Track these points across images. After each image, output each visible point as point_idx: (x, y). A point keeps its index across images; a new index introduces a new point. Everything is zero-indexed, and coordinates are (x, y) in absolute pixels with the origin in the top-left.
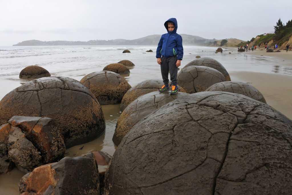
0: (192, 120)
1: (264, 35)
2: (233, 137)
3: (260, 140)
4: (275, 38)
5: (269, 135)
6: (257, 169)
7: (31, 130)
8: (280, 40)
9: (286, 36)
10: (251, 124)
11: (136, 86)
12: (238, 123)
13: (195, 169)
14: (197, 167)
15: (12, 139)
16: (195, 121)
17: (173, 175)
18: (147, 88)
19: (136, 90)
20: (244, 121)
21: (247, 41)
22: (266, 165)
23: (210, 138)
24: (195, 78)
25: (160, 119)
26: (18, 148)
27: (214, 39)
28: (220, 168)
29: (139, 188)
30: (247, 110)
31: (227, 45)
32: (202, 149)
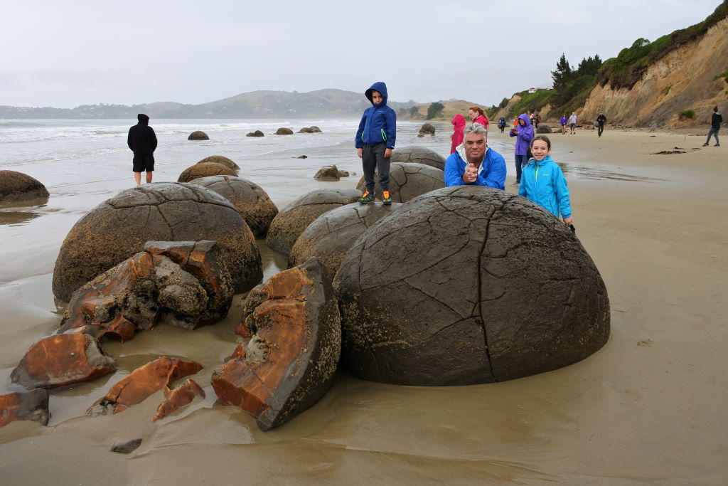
0: (447, 210)
1: (530, 92)
2: (492, 222)
3: (518, 224)
4: (554, 99)
5: (526, 220)
6: (517, 247)
7: (186, 259)
8: (565, 105)
9: (579, 96)
10: (508, 211)
11: (299, 202)
12: (495, 210)
13: (459, 251)
14: (461, 249)
15: (161, 272)
16: (450, 211)
17: (438, 260)
18: (321, 204)
19: (300, 209)
20: (501, 208)
21: (492, 106)
22: (525, 244)
23: (470, 224)
24: (401, 186)
25: (408, 214)
26: (178, 285)
27: (411, 102)
28: (483, 248)
29: (402, 280)
30: (503, 200)
31: (442, 116)
32: (463, 234)
